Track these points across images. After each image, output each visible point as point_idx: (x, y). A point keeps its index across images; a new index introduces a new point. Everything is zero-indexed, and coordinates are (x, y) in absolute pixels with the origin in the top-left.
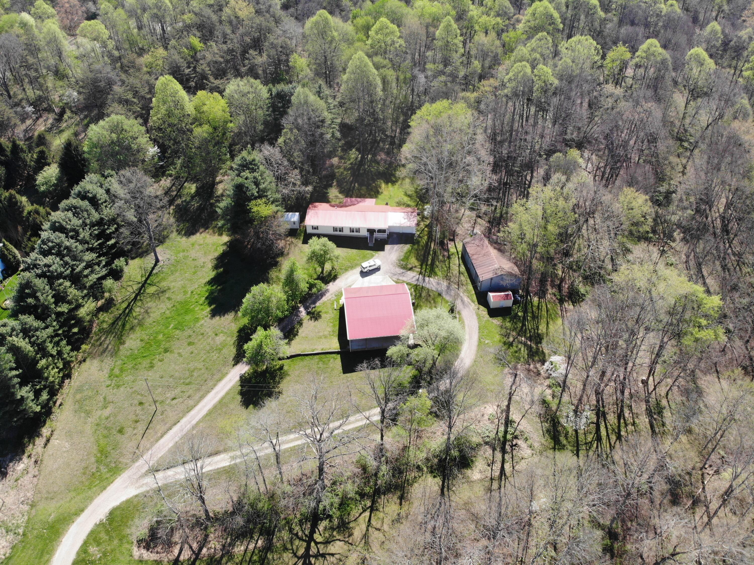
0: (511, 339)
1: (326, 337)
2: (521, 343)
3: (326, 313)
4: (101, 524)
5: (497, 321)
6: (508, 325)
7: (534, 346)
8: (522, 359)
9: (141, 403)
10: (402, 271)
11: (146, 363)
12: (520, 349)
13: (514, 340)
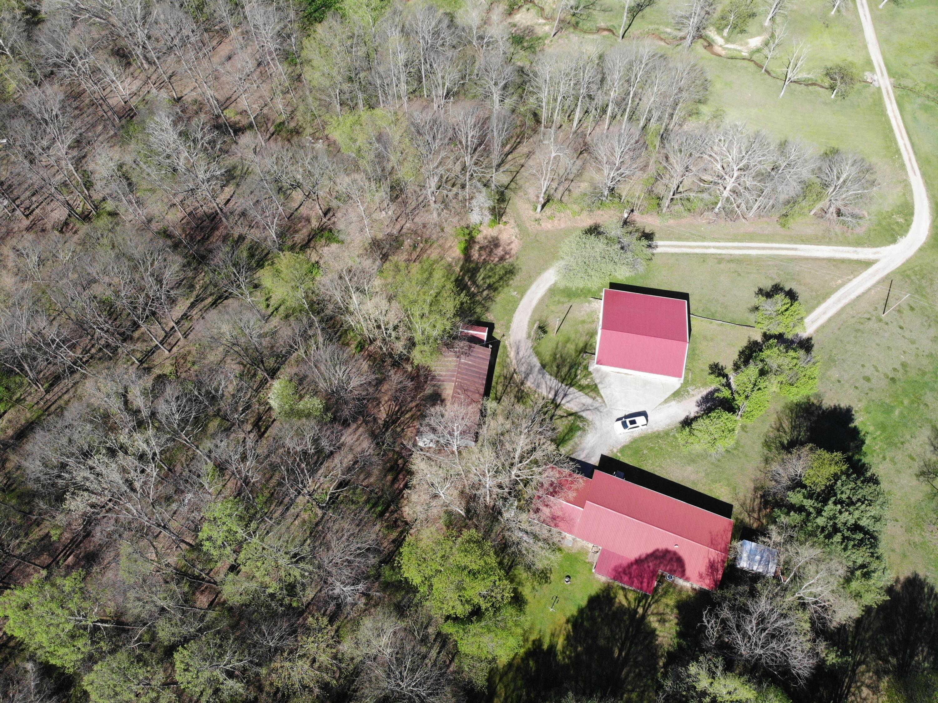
0: (485, 293)
1: (705, 338)
2: (477, 286)
3: (702, 370)
4: (901, 236)
5: (490, 317)
6: (478, 310)
7: (466, 279)
8: (488, 267)
9: (901, 328)
10: (584, 414)
11: (913, 374)
12: (483, 279)
13: (484, 290)
